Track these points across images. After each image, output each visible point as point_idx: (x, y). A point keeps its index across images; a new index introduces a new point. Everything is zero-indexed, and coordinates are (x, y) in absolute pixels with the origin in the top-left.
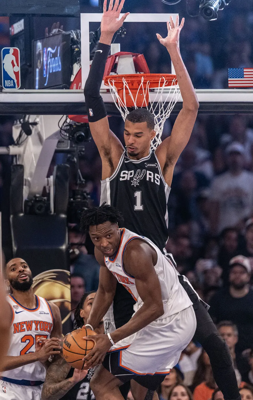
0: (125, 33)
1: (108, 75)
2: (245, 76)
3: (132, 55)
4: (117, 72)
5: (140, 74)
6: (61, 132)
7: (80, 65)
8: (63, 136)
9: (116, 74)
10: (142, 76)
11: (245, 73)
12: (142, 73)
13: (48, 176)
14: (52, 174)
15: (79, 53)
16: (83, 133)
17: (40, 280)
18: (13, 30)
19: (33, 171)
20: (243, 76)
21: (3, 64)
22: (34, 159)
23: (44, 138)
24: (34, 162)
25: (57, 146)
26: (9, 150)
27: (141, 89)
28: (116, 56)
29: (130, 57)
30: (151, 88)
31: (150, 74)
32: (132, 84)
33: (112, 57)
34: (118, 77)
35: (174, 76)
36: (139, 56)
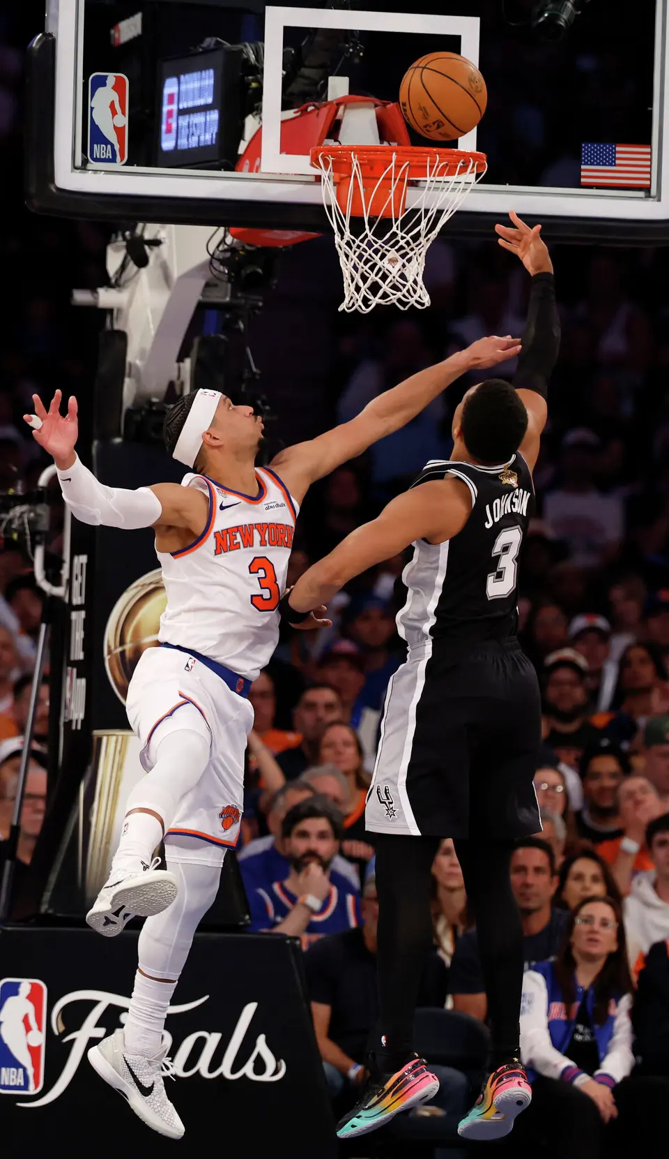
0: (361, 54)
1: (320, 143)
2: (617, 162)
3: (373, 105)
4: (339, 139)
5: (390, 145)
6: (211, 263)
7: (261, 119)
8: (215, 272)
9: (337, 143)
10: (392, 152)
11: (617, 155)
12: (394, 144)
13: (180, 359)
14: (188, 356)
15: (259, 91)
16: (261, 268)
17: (152, 586)
18: (117, 35)
19: (148, 345)
20: (615, 162)
21: (92, 108)
22: (151, 320)
23: (176, 273)
24: (152, 326)
25: (203, 294)
26: (97, 299)
27: (388, 178)
28: (339, 104)
29: (370, 108)
30: (411, 179)
31: (410, 148)
32: (372, 168)
33: (328, 107)
34: (342, 150)
35: (464, 155)
36: (388, 106)
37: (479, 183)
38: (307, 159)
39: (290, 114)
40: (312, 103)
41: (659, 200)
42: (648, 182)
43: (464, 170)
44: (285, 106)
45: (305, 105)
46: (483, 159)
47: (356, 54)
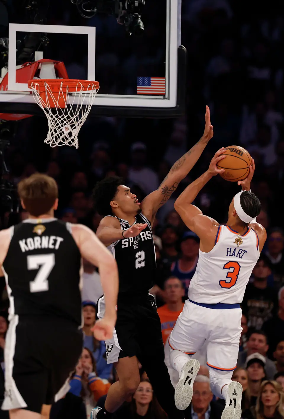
0: (48, 42)
1: (32, 79)
2: (152, 84)
4: (40, 76)
5: (60, 79)
7: (8, 69)
9: (39, 78)
10: (61, 81)
11: (152, 82)
12: (62, 79)
15: (7, 58)
16: (9, 129)
20: (151, 84)
28: (39, 63)
29: (52, 64)
30: (69, 92)
31: (68, 80)
32: (53, 88)
33: (35, 63)
34: (41, 81)
35: (90, 82)
36: (59, 63)
37: (97, 94)
38: (27, 85)
39: (20, 67)
40: (28, 62)
41: (169, 100)
42: (164, 92)
43: (90, 89)
44: (17, 64)
45: (26, 63)
46: (98, 84)
47: (46, 42)
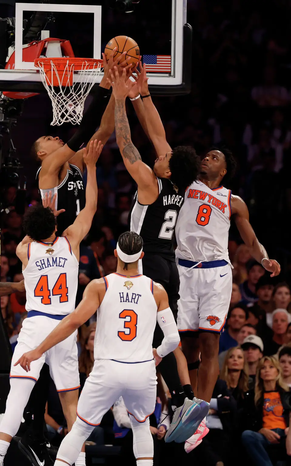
0: (54, 21)
1: (38, 57)
2: (157, 62)
3: (59, 41)
4: (46, 55)
5: (66, 57)
7: (15, 48)
9: (45, 57)
10: (67, 60)
11: (157, 60)
12: (68, 57)
15: (13, 38)
16: (15, 107)
27: (66, 71)
28: (45, 41)
29: (58, 43)
30: (75, 71)
31: (74, 58)
32: (59, 67)
33: (41, 42)
34: (47, 60)
35: (95, 61)
36: (65, 42)
37: (102, 72)
38: (33, 63)
39: (26, 46)
40: (35, 41)
41: (175, 77)
42: (170, 70)
43: (96, 67)
44: (24, 43)
45: (33, 42)
47: (52, 21)
